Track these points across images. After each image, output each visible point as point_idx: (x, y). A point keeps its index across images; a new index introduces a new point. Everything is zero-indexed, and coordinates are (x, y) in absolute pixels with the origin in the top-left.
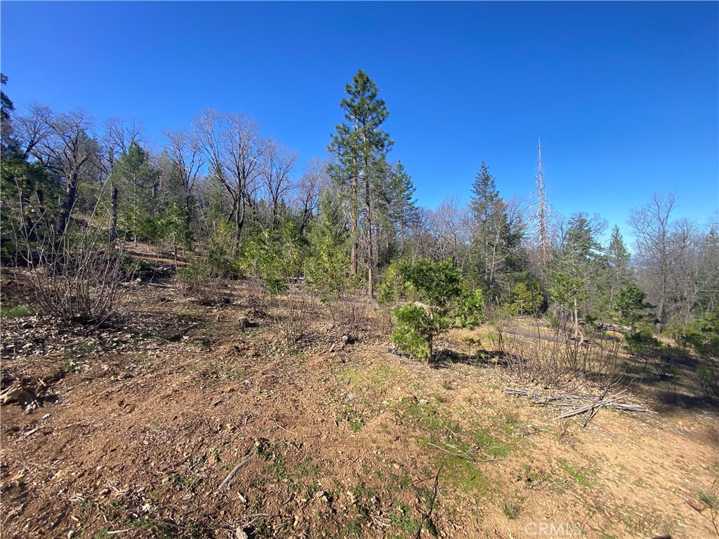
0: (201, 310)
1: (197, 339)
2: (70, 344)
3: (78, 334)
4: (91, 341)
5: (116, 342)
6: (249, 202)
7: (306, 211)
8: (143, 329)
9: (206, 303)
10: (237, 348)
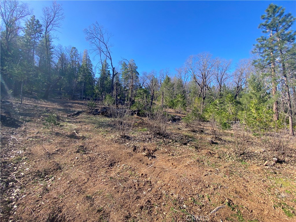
0: (192, 134)
1: (193, 146)
2: (156, 141)
3: (158, 138)
4: (162, 141)
5: (168, 142)
6: (208, 88)
7: (238, 87)
8: (175, 139)
9: (194, 131)
10: (210, 153)
